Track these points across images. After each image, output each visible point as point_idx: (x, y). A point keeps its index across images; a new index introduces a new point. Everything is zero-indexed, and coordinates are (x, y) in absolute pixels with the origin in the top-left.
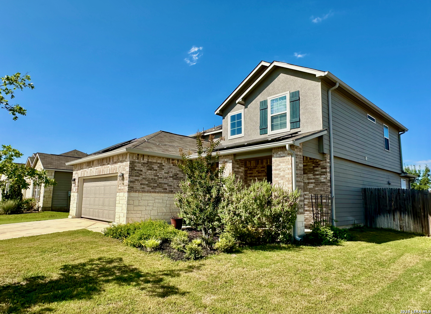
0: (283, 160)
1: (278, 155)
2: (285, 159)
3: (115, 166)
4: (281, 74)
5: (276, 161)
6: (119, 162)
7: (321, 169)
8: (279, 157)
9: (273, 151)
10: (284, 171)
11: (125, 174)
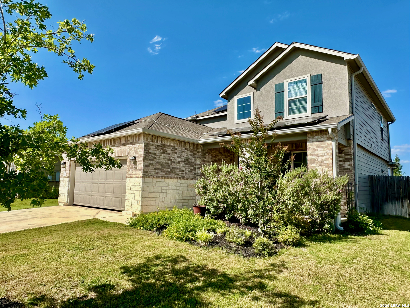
0: (321, 144)
1: (314, 140)
2: (324, 144)
3: (123, 148)
4: (301, 56)
5: (312, 145)
6: (128, 144)
7: (345, 155)
8: (316, 142)
9: (309, 135)
10: (322, 156)
11: (138, 157)
